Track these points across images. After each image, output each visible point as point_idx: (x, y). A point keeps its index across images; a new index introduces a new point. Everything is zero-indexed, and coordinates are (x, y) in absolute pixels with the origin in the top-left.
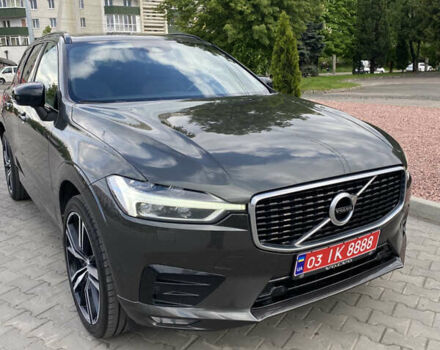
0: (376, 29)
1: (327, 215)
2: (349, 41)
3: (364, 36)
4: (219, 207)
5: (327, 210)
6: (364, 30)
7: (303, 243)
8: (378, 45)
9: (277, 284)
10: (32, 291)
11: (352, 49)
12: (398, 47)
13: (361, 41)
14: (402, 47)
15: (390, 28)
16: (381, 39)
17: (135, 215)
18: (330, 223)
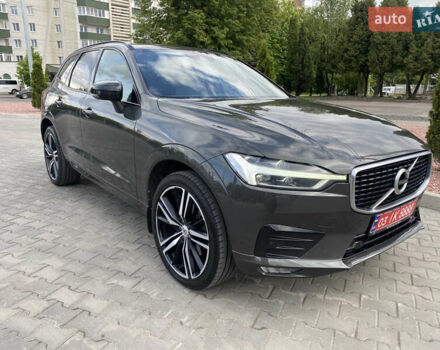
0: (302, 62)
1: (393, 186)
2: (281, 69)
3: (293, 67)
4: (325, 177)
5: (393, 181)
6: (292, 62)
7: (377, 208)
8: (303, 74)
9: (358, 239)
10: (115, 256)
11: (283, 76)
12: (318, 76)
13: (290, 71)
14: (320, 77)
15: (312, 62)
16: (306, 70)
17: (255, 183)
18: (393, 193)
